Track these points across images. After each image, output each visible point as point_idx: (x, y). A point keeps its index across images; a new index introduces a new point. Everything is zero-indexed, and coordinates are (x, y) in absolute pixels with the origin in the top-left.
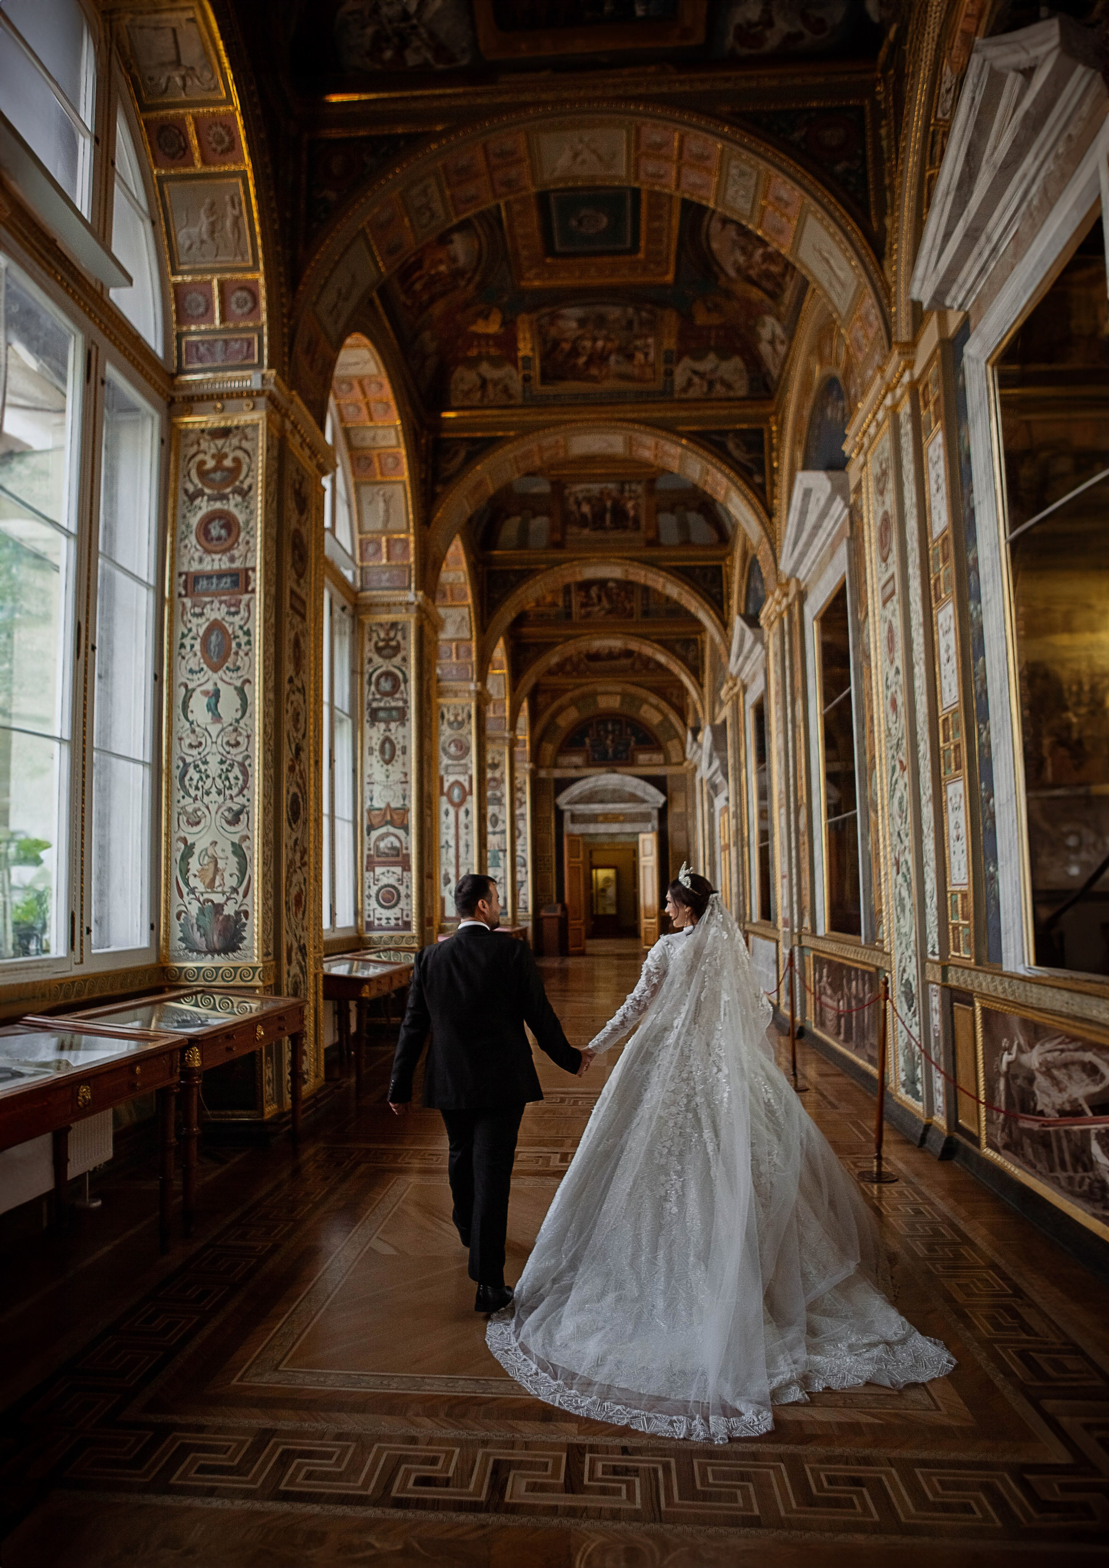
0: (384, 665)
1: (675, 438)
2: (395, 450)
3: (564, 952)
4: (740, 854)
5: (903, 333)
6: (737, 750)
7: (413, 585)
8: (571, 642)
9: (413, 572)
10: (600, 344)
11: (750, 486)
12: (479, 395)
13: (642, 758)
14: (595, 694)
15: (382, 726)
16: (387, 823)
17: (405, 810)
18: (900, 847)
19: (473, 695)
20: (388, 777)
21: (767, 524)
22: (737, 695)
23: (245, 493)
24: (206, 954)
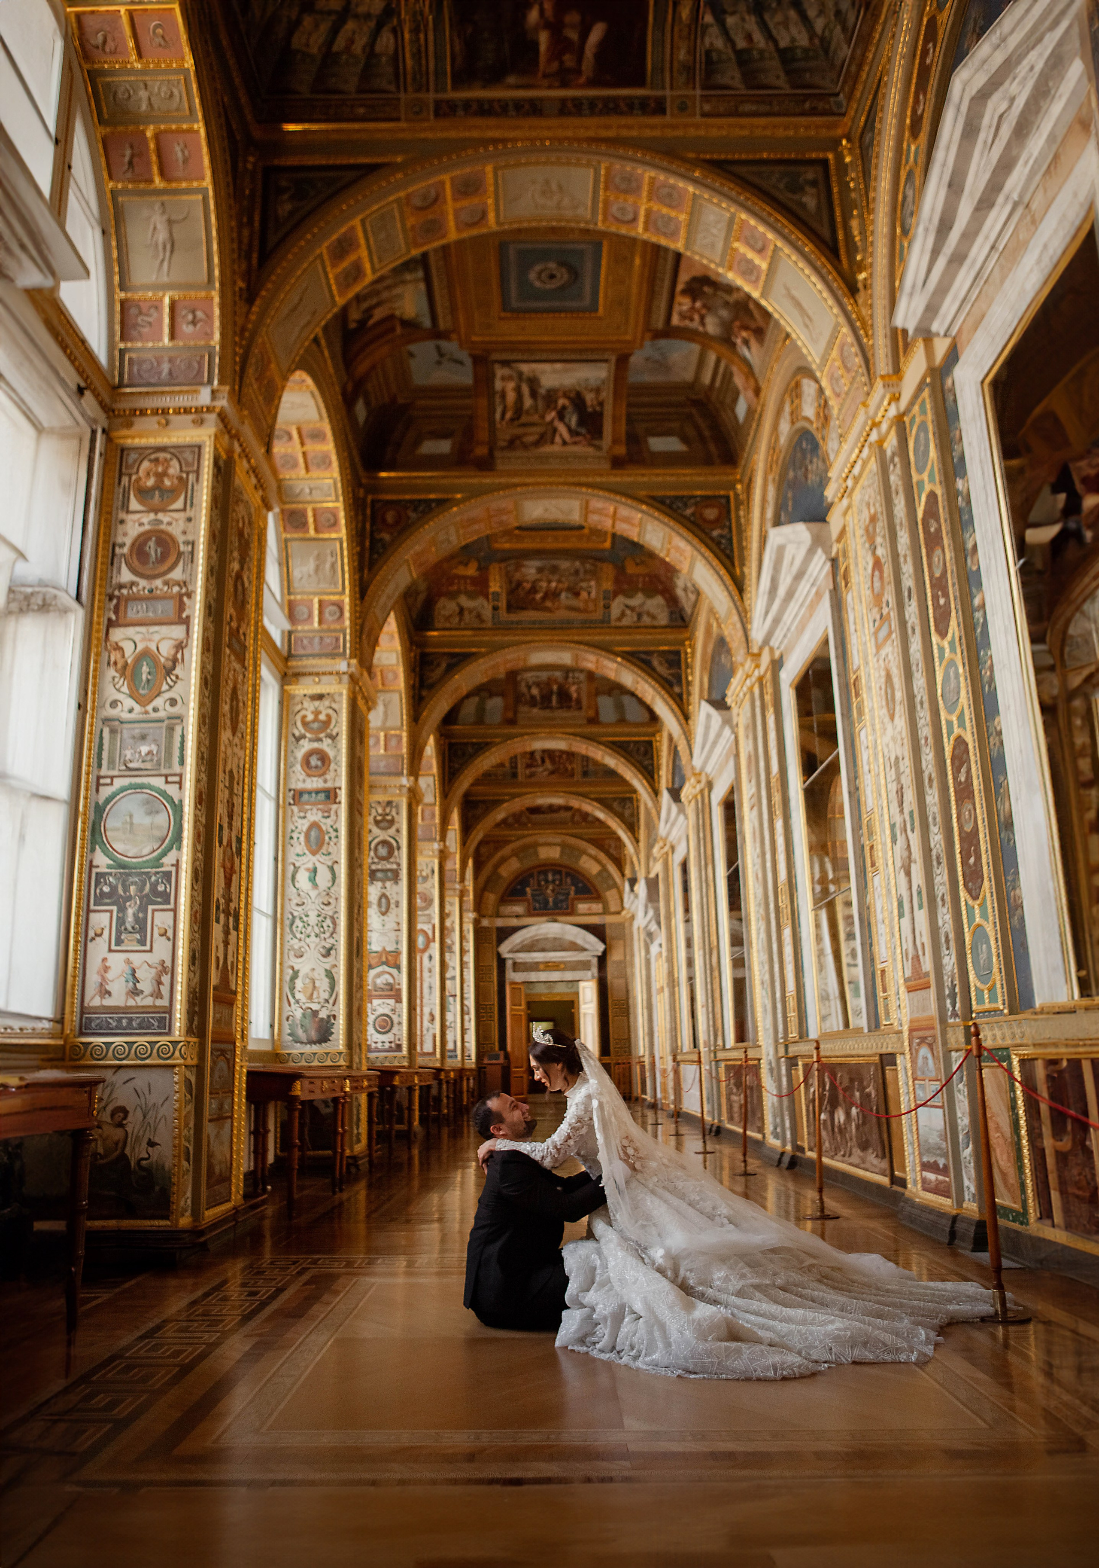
0: (382, 835)
1: (612, 656)
2: (395, 668)
5: (754, 649)
7: (405, 772)
8: (517, 800)
9: (405, 761)
10: (553, 585)
11: (671, 696)
12: (457, 619)
13: (582, 907)
14: (535, 845)
15: (379, 884)
16: (383, 963)
17: (397, 953)
19: (437, 853)
20: (383, 925)
21: (685, 727)
22: (667, 854)
23: (333, 738)
24: (306, 1044)
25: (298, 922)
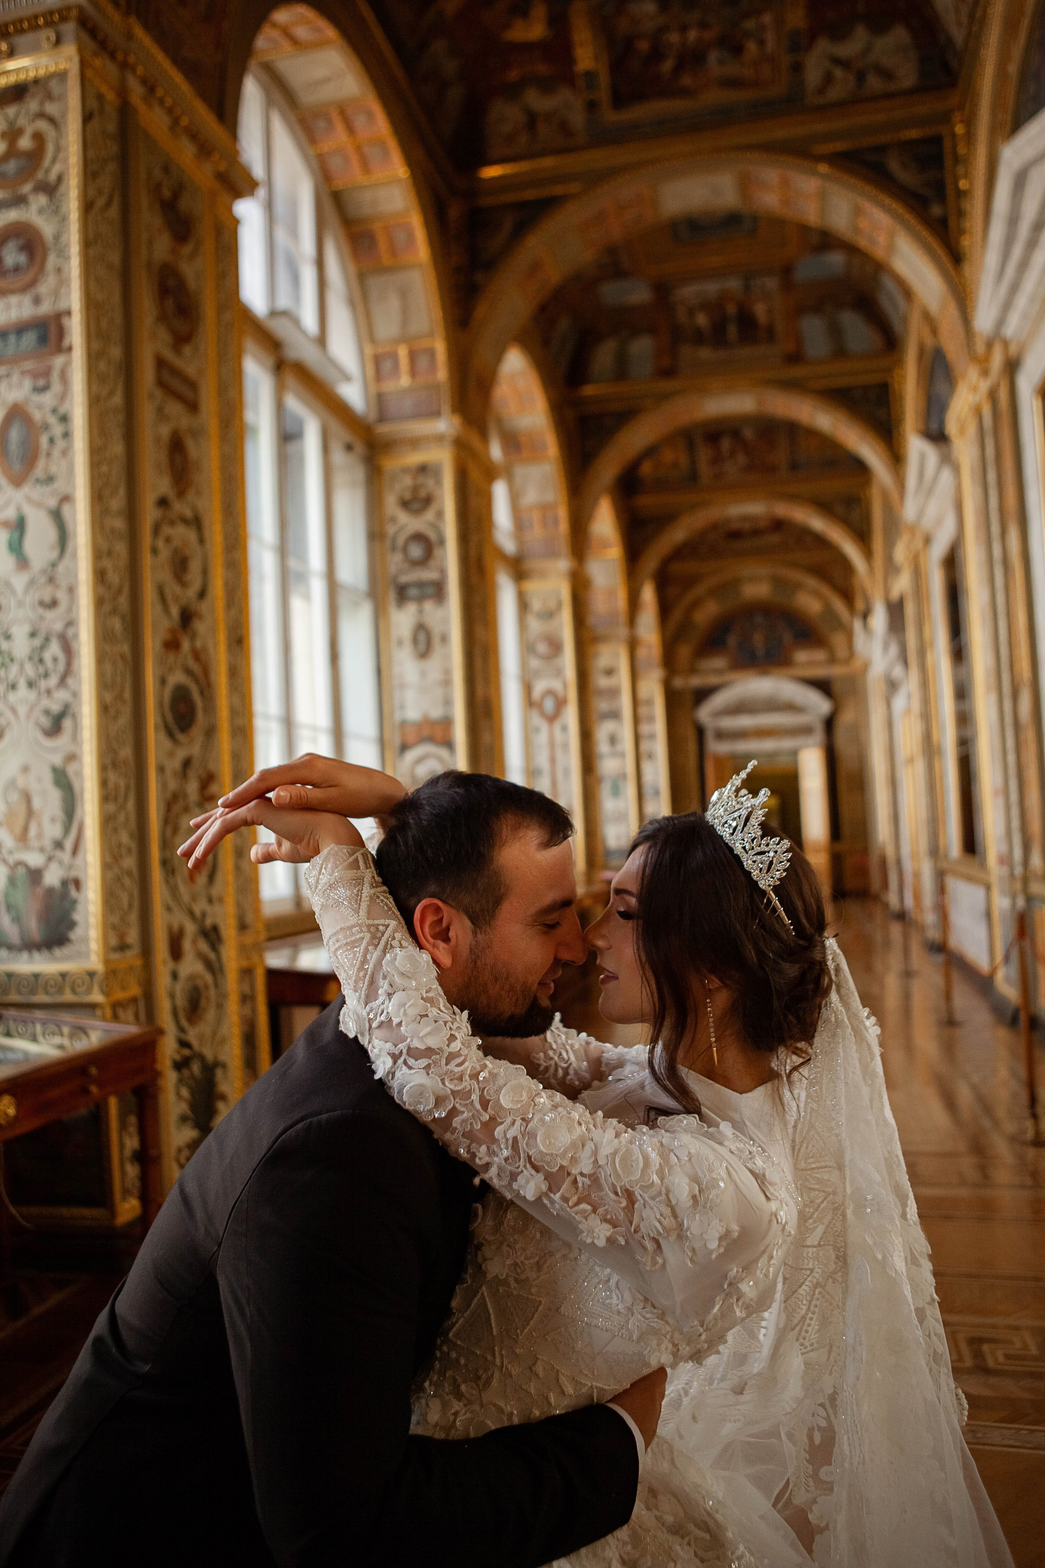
0: (412, 524)
1: (808, 165)
2: (407, 217)
4: (930, 768)
6: (920, 630)
7: (447, 410)
8: (699, 510)
10: (693, 35)
11: (925, 221)
12: (527, 137)
13: (802, 656)
14: (738, 581)
15: (414, 608)
16: (425, 740)
17: (447, 723)
19: (565, 576)
20: (424, 676)
22: (918, 553)
23: (51, 189)
24: (20, 950)
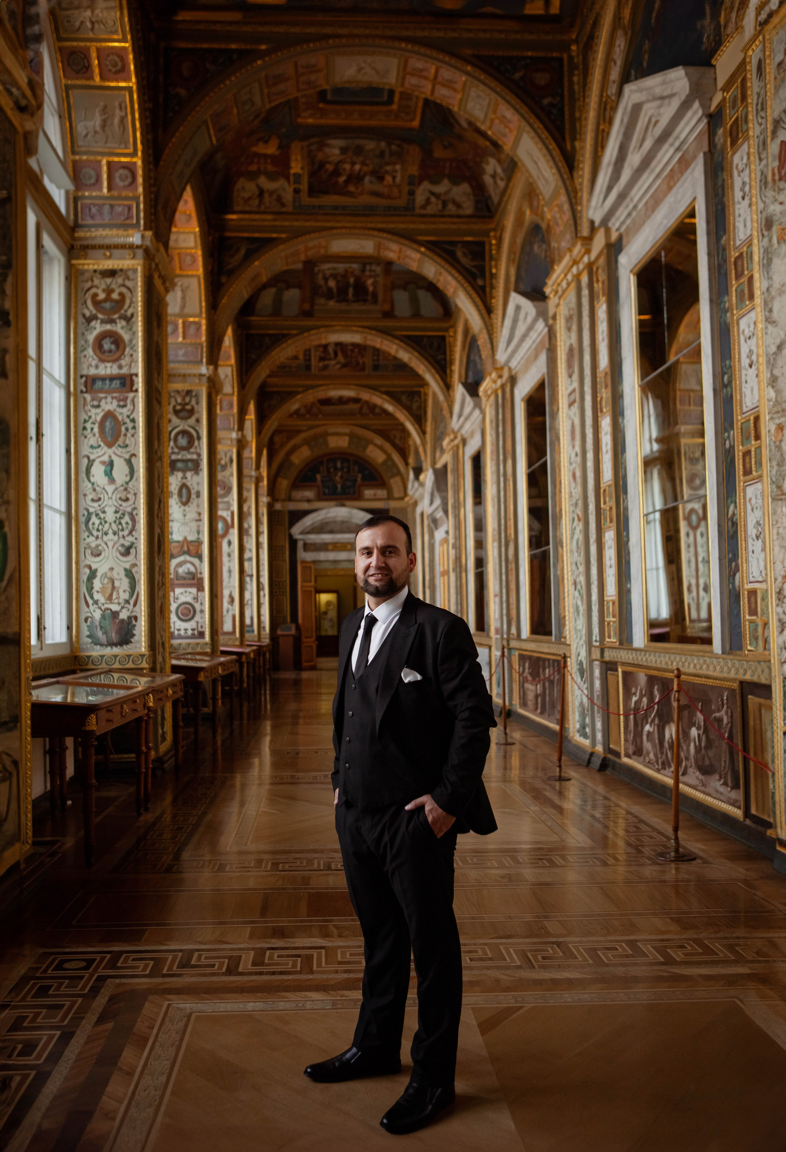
0: (181, 425)
1: (415, 246)
2: (193, 251)
3: (298, 666)
4: (459, 579)
5: (585, 232)
6: (457, 492)
7: (204, 360)
8: (310, 391)
9: (205, 350)
10: (357, 167)
11: (474, 288)
12: (257, 202)
13: (368, 493)
14: (326, 434)
15: (180, 475)
16: (184, 553)
17: (199, 543)
18: (576, 572)
19: (235, 442)
20: (185, 516)
21: (487, 319)
22: (457, 446)
23: (129, 319)
24: (107, 646)
25: (94, 519)
